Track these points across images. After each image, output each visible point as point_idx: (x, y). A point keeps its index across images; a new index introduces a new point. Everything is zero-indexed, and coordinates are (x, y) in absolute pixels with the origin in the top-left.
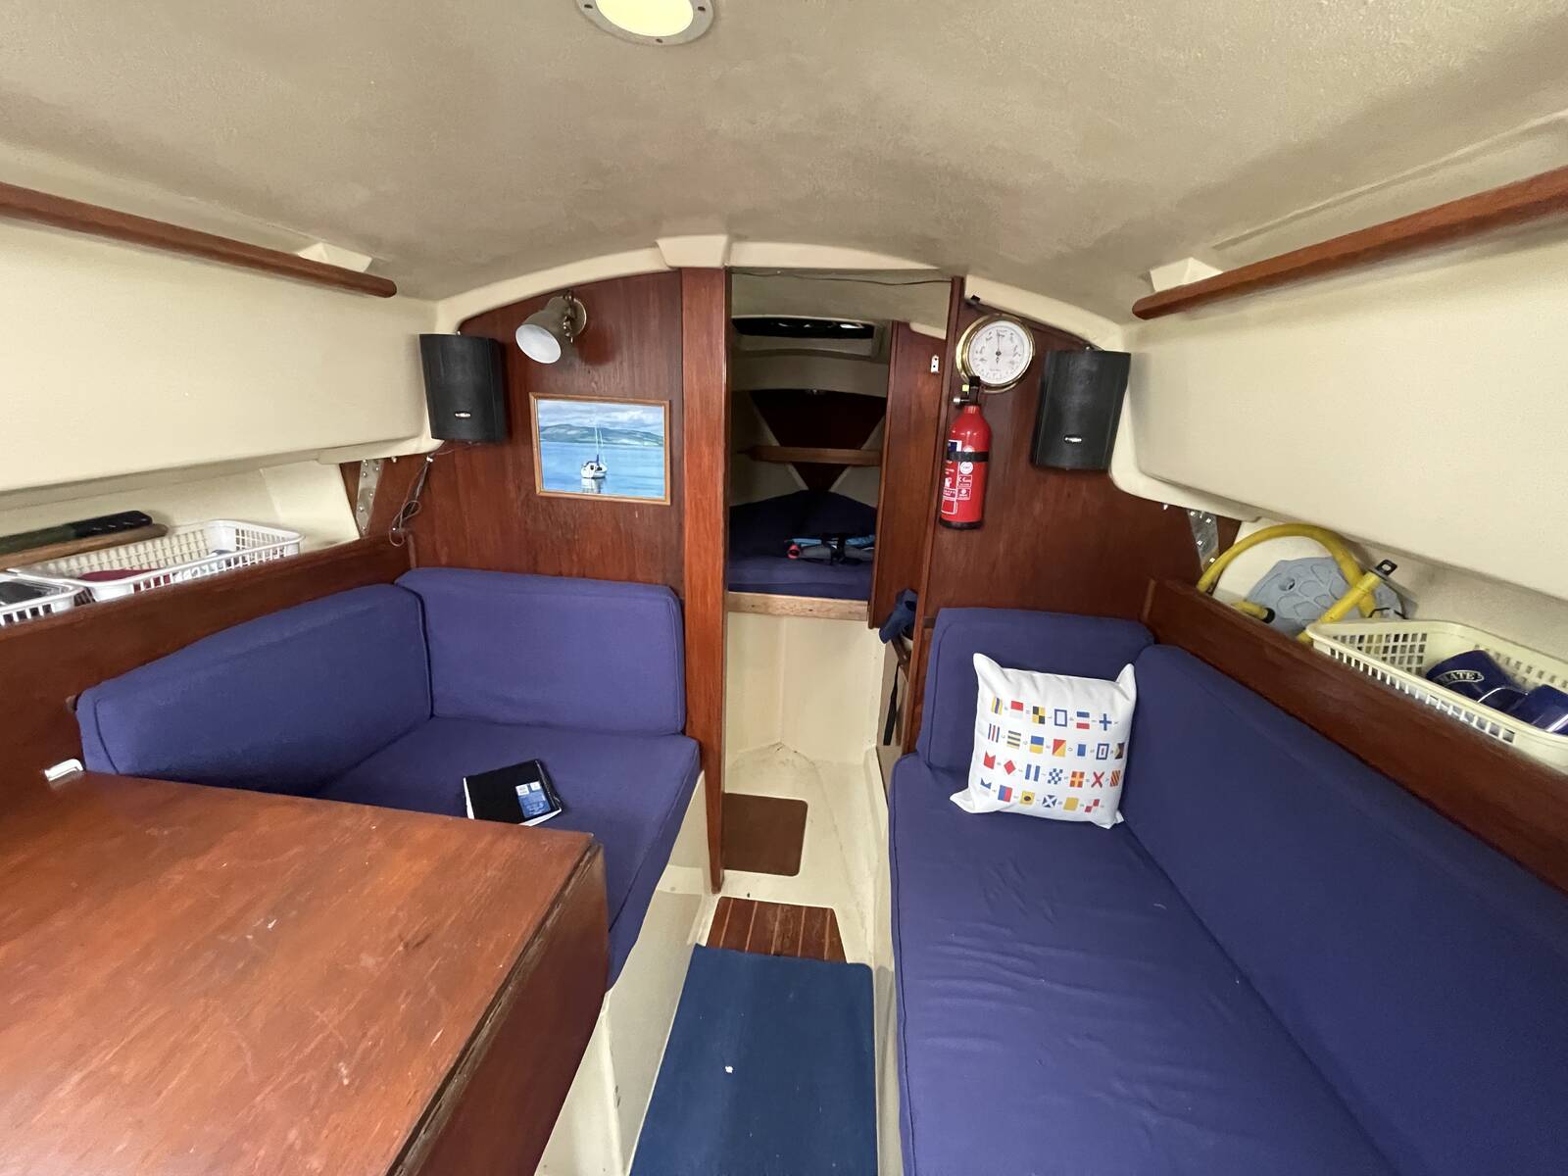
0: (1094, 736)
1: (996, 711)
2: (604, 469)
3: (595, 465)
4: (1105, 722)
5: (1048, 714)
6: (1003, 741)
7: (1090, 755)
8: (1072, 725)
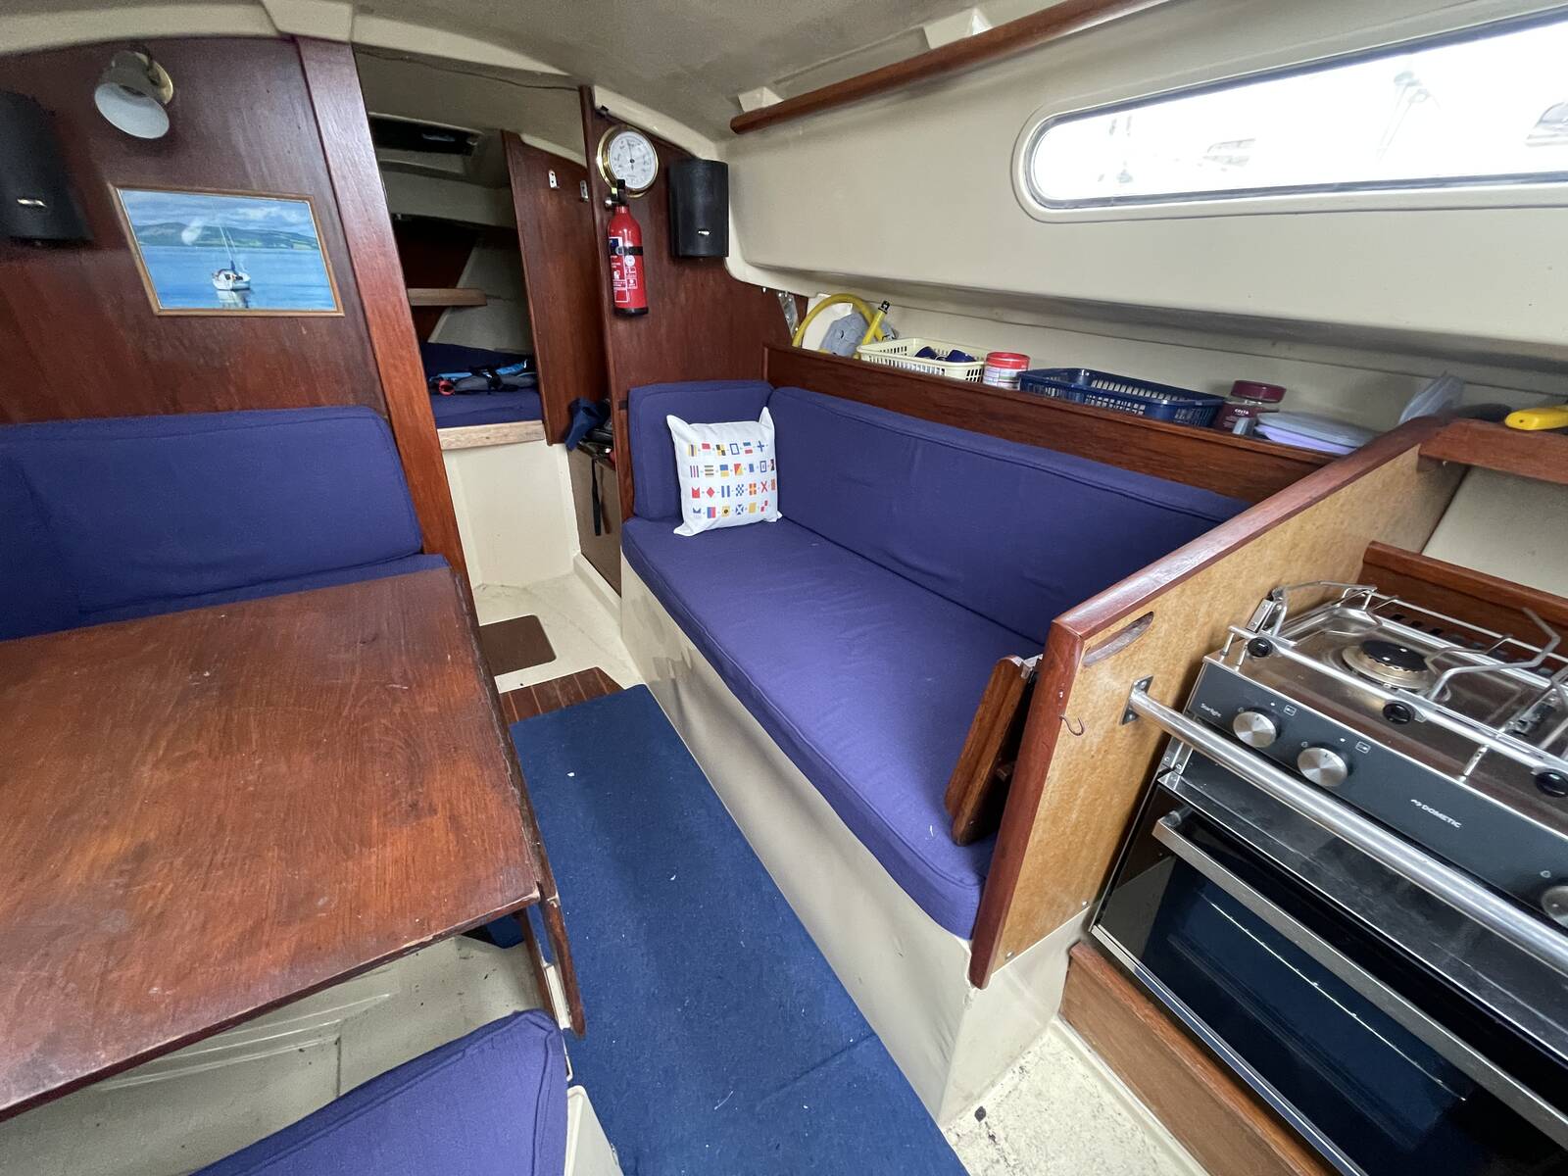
0: (756, 457)
1: (693, 455)
2: (246, 278)
3: (231, 274)
4: (761, 446)
5: (726, 448)
6: (702, 475)
7: (757, 470)
8: (742, 451)
